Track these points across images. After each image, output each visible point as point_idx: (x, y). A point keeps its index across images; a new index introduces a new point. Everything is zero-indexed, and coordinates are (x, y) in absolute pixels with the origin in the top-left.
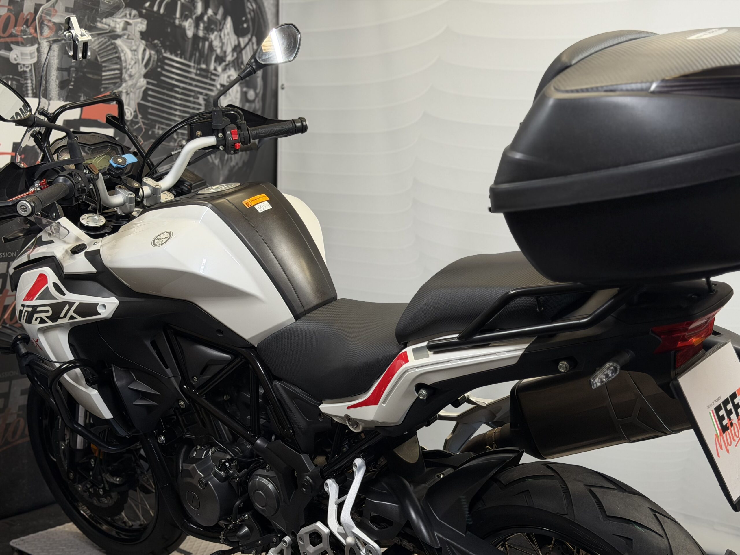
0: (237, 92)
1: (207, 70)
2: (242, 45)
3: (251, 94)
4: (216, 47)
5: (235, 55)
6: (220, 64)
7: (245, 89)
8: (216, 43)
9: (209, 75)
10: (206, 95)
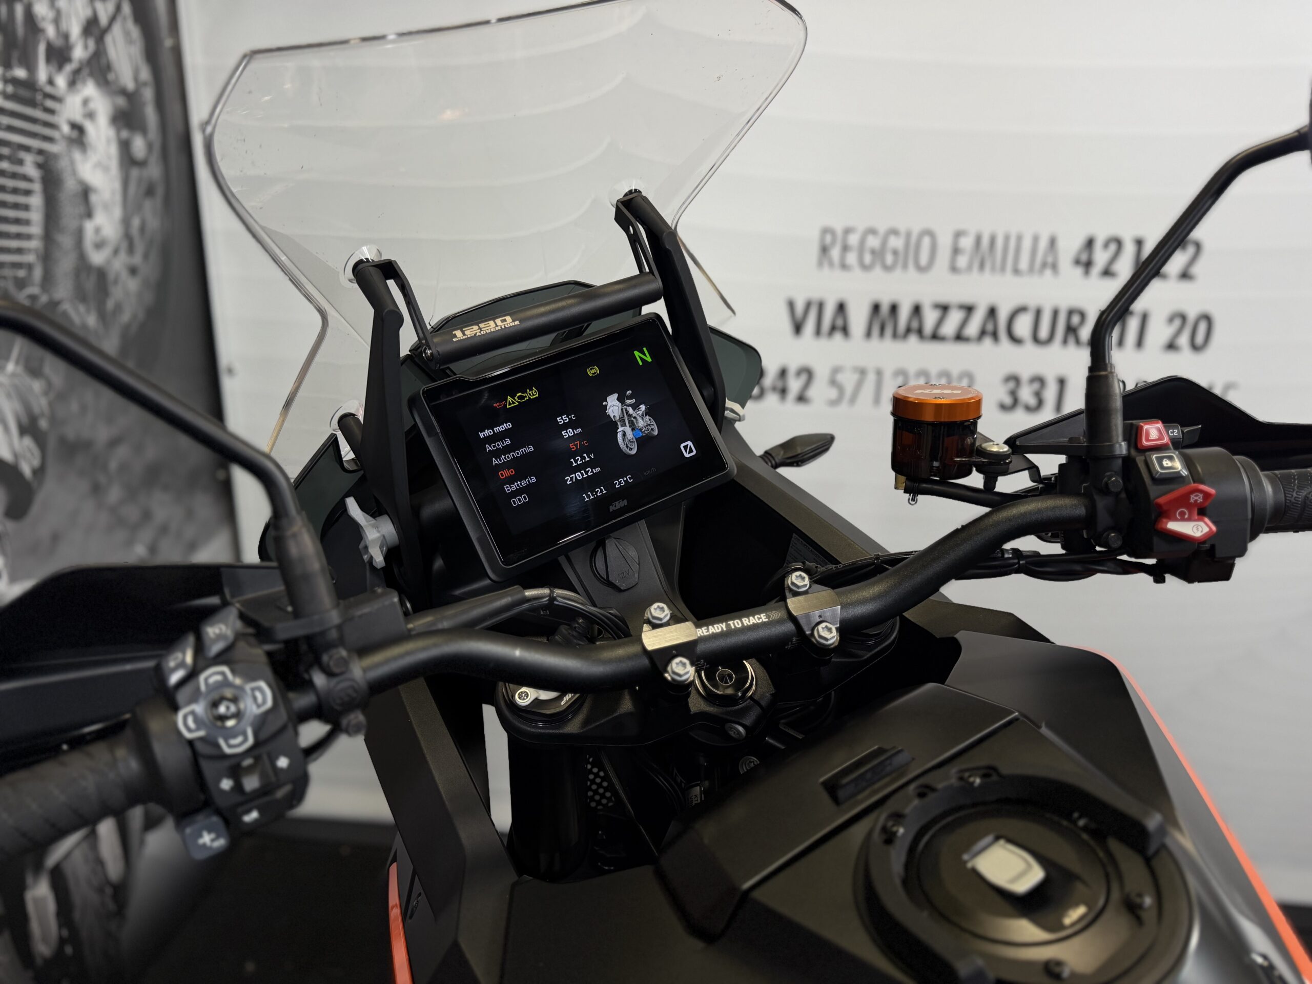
0: (108, 141)
1: (30, 84)
2: (104, 20)
3: (139, 145)
4: (43, 19)
5: (91, 44)
6: (60, 67)
7: (125, 134)
8: (41, 10)
9: (39, 97)
10: (40, 152)
